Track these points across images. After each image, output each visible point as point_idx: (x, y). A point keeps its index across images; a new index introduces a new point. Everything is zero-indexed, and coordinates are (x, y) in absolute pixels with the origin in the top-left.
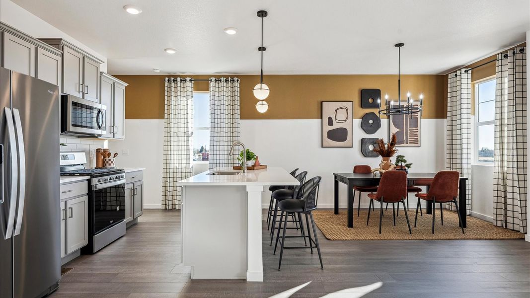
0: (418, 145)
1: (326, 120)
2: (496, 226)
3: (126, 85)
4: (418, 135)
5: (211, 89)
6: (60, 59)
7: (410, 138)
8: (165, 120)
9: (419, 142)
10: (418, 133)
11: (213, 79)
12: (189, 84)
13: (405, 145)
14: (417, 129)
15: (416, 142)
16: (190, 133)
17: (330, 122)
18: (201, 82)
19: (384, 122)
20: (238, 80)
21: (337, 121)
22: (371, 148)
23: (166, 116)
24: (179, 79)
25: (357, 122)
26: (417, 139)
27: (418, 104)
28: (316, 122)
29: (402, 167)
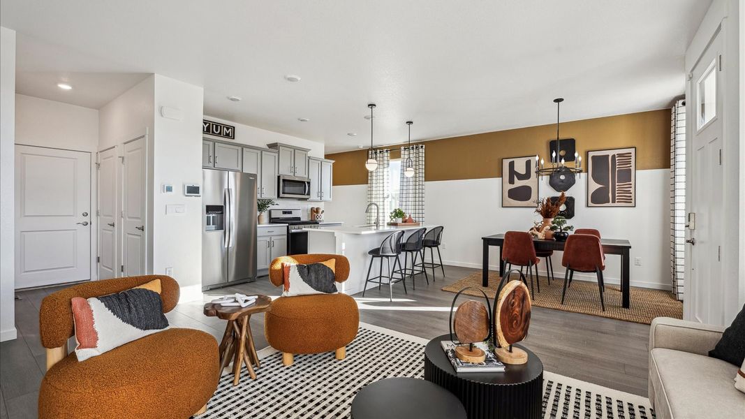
0: (633, 204)
3: (334, 161)
4: (633, 191)
5: (402, 156)
6: (277, 155)
8: (369, 185)
9: (633, 201)
10: (632, 189)
11: (402, 148)
12: (386, 154)
13: (610, 204)
14: (631, 184)
15: (629, 200)
16: (385, 196)
18: (395, 151)
20: (422, 147)
22: (563, 208)
23: (369, 182)
24: (378, 151)
25: (545, 179)
26: (630, 197)
27: (632, 151)
28: (497, 181)
29: (561, 230)
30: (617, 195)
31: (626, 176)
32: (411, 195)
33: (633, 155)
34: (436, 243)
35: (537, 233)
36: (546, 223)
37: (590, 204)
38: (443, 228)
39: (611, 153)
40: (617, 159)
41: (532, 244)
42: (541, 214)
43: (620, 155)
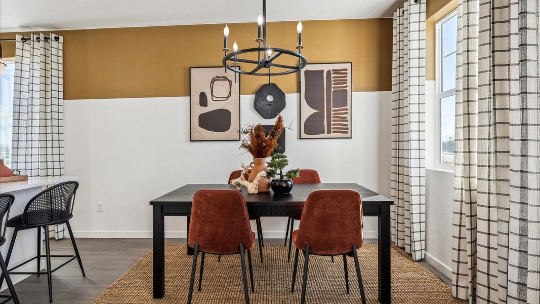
0: (349, 134)
1: (196, 98)
2: (457, 298)
4: (349, 119)
5: (19, 53)
7: (334, 125)
9: (349, 131)
10: (348, 116)
11: (19, 37)
13: (325, 135)
14: (347, 109)
15: (345, 130)
17: (203, 101)
19: (291, 99)
20: (57, 38)
21: (214, 99)
25: (248, 100)
26: (347, 125)
27: (348, 66)
28: (182, 102)
29: (282, 177)
30: (332, 123)
31: (342, 98)
32: (36, 144)
33: (349, 72)
34: (64, 217)
35: (245, 183)
36: (258, 164)
37: (304, 135)
38: (76, 185)
39: (326, 68)
40: (332, 76)
41: (245, 207)
42: (251, 151)
43: (336, 72)
